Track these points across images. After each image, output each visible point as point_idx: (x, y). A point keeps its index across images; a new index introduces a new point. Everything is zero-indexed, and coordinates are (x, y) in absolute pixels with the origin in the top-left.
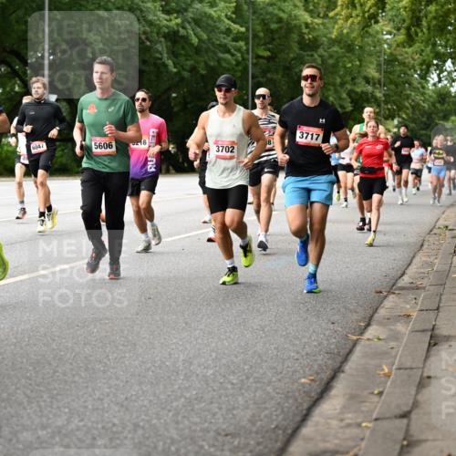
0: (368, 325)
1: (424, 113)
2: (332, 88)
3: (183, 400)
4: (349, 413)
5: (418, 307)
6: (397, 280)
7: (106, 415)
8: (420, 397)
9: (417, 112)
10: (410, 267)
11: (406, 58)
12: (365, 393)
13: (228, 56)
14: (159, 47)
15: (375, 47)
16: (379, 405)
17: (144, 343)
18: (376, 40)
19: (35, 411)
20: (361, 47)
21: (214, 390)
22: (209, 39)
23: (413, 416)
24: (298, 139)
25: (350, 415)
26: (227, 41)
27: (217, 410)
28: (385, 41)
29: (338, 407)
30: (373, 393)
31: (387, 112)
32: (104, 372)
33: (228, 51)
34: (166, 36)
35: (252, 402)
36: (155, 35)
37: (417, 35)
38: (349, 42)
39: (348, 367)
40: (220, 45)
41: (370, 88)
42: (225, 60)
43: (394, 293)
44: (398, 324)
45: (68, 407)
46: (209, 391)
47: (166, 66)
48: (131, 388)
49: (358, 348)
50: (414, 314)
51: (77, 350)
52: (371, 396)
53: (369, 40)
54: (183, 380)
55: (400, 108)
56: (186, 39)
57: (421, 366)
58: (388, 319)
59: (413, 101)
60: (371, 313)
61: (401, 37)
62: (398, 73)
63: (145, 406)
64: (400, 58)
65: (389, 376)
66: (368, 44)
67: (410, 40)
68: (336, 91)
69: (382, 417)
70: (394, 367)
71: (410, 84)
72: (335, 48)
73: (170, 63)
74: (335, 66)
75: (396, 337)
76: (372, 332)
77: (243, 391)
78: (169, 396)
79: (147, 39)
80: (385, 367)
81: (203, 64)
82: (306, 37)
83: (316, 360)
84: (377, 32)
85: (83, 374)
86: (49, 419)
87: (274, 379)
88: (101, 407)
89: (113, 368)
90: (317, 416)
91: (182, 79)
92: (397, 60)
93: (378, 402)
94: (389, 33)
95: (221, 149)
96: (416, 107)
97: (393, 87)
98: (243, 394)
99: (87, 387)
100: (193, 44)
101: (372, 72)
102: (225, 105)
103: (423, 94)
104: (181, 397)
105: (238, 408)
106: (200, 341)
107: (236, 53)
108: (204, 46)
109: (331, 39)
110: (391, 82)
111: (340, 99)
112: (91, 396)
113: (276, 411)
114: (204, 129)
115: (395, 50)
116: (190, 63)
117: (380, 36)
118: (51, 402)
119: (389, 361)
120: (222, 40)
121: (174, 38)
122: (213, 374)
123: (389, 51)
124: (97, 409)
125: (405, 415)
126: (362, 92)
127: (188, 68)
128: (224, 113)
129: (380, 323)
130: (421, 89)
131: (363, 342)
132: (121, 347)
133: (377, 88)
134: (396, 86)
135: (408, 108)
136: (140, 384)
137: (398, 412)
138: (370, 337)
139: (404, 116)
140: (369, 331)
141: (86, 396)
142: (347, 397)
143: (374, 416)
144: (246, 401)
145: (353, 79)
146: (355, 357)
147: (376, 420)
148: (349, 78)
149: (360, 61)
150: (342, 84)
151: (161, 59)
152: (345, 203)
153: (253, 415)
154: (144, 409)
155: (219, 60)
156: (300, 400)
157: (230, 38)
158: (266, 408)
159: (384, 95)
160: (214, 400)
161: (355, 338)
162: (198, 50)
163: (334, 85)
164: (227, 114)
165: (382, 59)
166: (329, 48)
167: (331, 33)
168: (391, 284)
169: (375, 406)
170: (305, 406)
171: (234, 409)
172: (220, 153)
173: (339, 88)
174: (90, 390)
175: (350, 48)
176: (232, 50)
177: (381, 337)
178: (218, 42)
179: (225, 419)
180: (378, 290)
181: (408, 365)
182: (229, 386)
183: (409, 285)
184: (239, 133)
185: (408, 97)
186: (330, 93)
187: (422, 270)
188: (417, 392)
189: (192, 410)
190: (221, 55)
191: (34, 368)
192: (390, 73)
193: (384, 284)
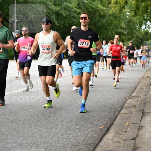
0: (122, 109)
1: (140, 39)
2: (110, 30)
3: (60, 134)
4: (115, 138)
5: (138, 103)
6: (131, 94)
7: (35, 139)
8: (139, 133)
9: (138, 38)
10: (136, 90)
11: (134, 21)
12: (121, 131)
13: (75, 20)
14: (52, 17)
15: (124, 17)
16: (126, 135)
17: (48, 115)
18: (124, 15)
19: (12, 137)
20: (119, 17)
21: (71, 131)
22: (69, 14)
23: (137, 139)
24: (79, 45)
25: (116, 139)
26: (75, 15)
27: (72, 137)
28: (127, 15)
29: (112, 136)
30: (123, 131)
31: (128, 38)
32: (34, 125)
33: (75, 18)
34: (55, 13)
35: (83, 134)
36: (51, 13)
37: (138, 13)
38: (116, 15)
39: (115, 123)
40: (73, 16)
41: (122, 30)
42: (74, 21)
43: (130, 98)
44: (132, 109)
45: (22, 136)
46: (69, 131)
47: (55, 23)
48: (43, 130)
49: (118, 117)
50: (137, 105)
51: (25, 117)
52: (123, 133)
53: (122, 15)
54: (61, 127)
55: (132, 37)
56: (61, 14)
57: (140, 123)
58: (128, 107)
59: (137, 35)
60: (123, 105)
61: (133, 14)
62: (132, 25)
63: (48, 136)
64: (132, 20)
65: (129, 126)
66: (122, 16)
67: (136, 14)
68: (111, 32)
69: (126, 139)
70: (130, 123)
71: (136, 29)
72: (111, 17)
73: (56, 22)
74: (111, 23)
75: (131, 113)
76: (123, 111)
77: (80, 131)
78: (56, 132)
79: (49, 14)
80: (127, 123)
81: (67, 23)
82: (101, 14)
83: (105, 121)
84: (125, 12)
85: (27, 125)
86: (16, 140)
87: (91, 127)
88: (33, 136)
89: (37, 123)
90: (105, 139)
91: (60, 28)
92: (131, 21)
93: (125, 134)
94: (129, 12)
95: (44, 49)
96: (138, 37)
97: (130, 30)
98: (80, 132)
99: (29, 129)
100: (64, 16)
101: (123, 25)
102: (46, 30)
103: (140, 32)
104: (60, 133)
105: (79, 136)
106: (66, 114)
107: (78, 19)
108: (68, 17)
109: (109, 14)
110: (129, 28)
111: (112, 34)
112: (30, 132)
113: (91, 137)
114: (37, 40)
115: (131, 18)
116: (63, 22)
117: (126, 13)
118: (17, 134)
119: (129, 121)
120: (73, 14)
121: (57, 14)
122: (70, 125)
123: (128, 18)
124: (32, 137)
125: (134, 139)
126: (120, 32)
127: (62, 24)
128: (46, 34)
129: (126, 108)
130: (139, 31)
131: (120, 115)
132: (40, 116)
133: (125, 31)
134: (131, 30)
135: (135, 37)
136: (46, 128)
137: (132, 138)
138: (122, 113)
139: (134, 40)
140: (122, 111)
141: (29, 132)
142: (115, 133)
143: (124, 139)
144: (81, 134)
145: (117, 27)
146: (117, 120)
147: (124, 140)
148: (115, 27)
149: (119, 21)
150: (113, 29)
151: (53, 21)
152: (109, 70)
153: (84, 139)
154: (47, 137)
155: (72, 21)
156: (99, 134)
157: (76, 14)
158: (88, 136)
159: (127, 33)
160: (71, 134)
161: (117, 113)
162: (65, 18)
163: (110, 29)
164: (47, 34)
165: (126, 21)
166: (109, 17)
167: (109, 12)
168: (129, 95)
169: (124, 136)
170: (101, 136)
171: (77, 137)
172: (44, 51)
173: (112, 31)
174: (30, 130)
175: (116, 17)
176: (77, 18)
177: (126, 113)
178: (72, 15)
179: (74, 140)
180: (125, 97)
181: (135, 122)
182: (76, 129)
183: (135, 96)
184: (52, 42)
185: (135, 33)
186: (109, 32)
187: (140, 91)
188: (138, 131)
189: (64, 137)
190: (73, 20)
191: (11, 123)
192: (129, 25)
193: (127, 95)
